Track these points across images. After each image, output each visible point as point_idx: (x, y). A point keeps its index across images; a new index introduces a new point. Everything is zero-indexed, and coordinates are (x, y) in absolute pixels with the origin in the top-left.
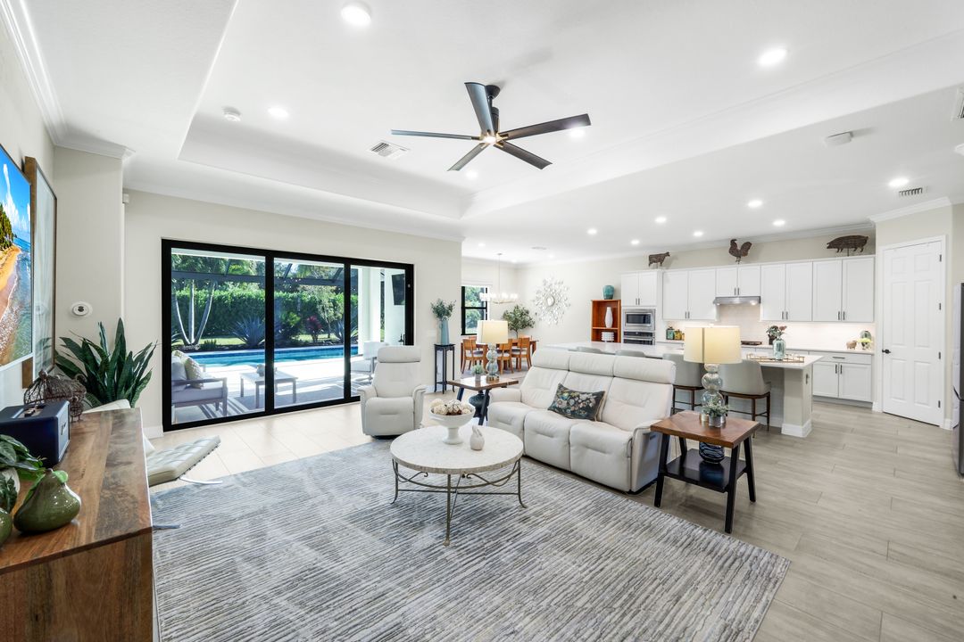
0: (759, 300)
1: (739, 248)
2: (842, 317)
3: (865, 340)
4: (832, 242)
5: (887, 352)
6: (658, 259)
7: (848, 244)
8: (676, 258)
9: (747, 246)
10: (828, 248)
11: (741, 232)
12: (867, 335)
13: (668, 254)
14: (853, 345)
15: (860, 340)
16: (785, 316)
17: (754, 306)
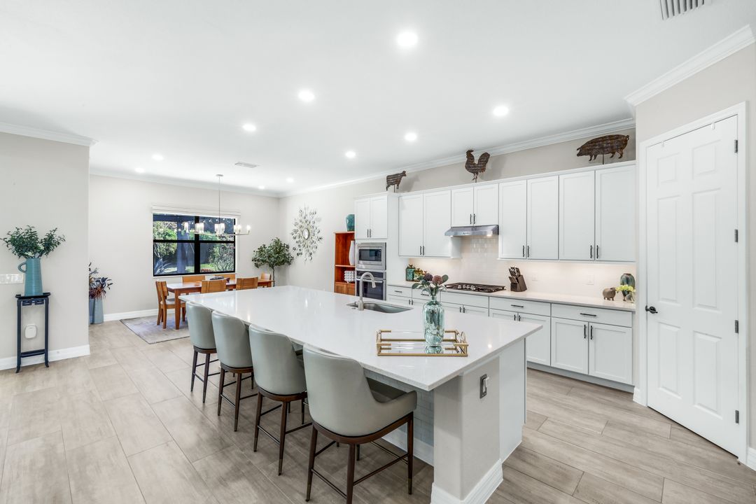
0: (497, 231)
1: (476, 162)
2: (595, 253)
3: (626, 287)
4: (583, 147)
5: (653, 310)
6: (394, 181)
7: (602, 148)
8: (416, 179)
9: (485, 157)
10: (578, 155)
11: (478, 140)
12: (628, 280)
13: (404, 174)
14: (610, 294)
15: (619, 287)
16: (526, 252)
17: (490, 239)
